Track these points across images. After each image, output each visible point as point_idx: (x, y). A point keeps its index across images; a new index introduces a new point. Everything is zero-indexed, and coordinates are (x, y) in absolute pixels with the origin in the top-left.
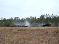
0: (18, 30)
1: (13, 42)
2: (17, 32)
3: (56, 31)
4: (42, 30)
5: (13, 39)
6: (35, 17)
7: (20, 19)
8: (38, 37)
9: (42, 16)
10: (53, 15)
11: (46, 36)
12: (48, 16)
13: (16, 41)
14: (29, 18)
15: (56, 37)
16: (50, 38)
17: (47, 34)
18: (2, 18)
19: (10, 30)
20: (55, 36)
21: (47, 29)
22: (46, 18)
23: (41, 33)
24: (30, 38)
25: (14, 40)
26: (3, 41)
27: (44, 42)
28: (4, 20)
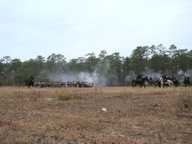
0: (61, 98)
1: (44, 137)
2: (57, 102)
3: (184, 101)
4: (138, 96)
5: (44, 127)
6: (117, 54)
8: (125, 120)
10: (173, 47)
11: (150, 117)
12: (158, 52)
13: (53, 133)
14: (97, 57)
15: (184, 121)
17: (154, 109)
18: (7, 57)
21: (155, 94)
22: (150, 57)
23: (136, 108)
24: (100, 121)
25: (48, 129)
26: (11, 133)
27: (144, 136)
28: (16, 64)
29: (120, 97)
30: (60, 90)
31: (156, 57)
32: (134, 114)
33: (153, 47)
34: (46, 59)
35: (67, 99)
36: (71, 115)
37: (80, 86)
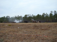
0: (9, 25)
1: (5, 34)
3: (35, 26)
4: (26, 25)
6: (21, 16)
7: (10, 17)
8: (23, 30)
9: (26, 16)
10: (33, 15)
12: (30, 16)
13: (7, 33)
14: (17, 17)
16: (31, 30)
19: (3, 25)
20: (34, 29)
22: (28, 17)
23: (25, 27)
25: (6, 32)
27: (27, 33)
29: (22, 25)
30: (9, 24)
31: (29, 17)
32: (25, 29)
33: (29, 15)
34: (6, 17)
35: (10, 26)
36: (11, 29)
37: (13, 23)
